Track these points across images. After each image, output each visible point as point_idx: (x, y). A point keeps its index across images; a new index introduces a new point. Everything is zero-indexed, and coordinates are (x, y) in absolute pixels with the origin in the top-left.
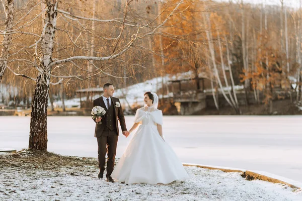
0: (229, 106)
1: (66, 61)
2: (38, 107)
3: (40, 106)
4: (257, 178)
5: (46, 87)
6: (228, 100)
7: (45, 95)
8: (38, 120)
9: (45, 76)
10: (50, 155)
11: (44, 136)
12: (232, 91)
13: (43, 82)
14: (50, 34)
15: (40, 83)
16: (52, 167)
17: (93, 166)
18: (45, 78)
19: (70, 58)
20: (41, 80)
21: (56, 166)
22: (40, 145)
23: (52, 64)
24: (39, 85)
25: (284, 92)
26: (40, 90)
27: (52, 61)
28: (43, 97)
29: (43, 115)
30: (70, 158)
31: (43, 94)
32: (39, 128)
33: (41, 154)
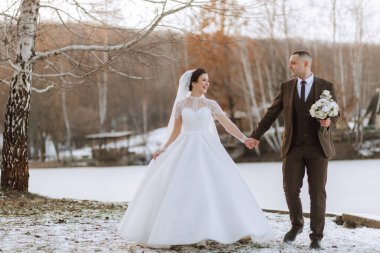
0: (273, 151)
1: (56, 54)
2: (13, 124)
3: (16, 123)
4: (363, 225)
5: (26, 94)
6: (271, 144)
7: (25, 106)
8: (13, 144)
9: (24, 76)
10: (33, 197)
11: (24, 169)
12: (276, 134)
13: (20, 86)
14: (31, 12)
15: (17, 87)
16: (32, 212)
17: (97, 210)
18: (24, 80)
19: (62, 49)
20: (17, 84)
21: (38, 211)
22: (17, 183)
23: (34, 58)
24: (14, 91)
25: (339, 133)
26: (17, 98)
27: (34, 54)
28: (22, 110)
29: (22, 136)
30: (64, 201)
31: (20, 104)
32: (15, 156)
33: (19, 196)
